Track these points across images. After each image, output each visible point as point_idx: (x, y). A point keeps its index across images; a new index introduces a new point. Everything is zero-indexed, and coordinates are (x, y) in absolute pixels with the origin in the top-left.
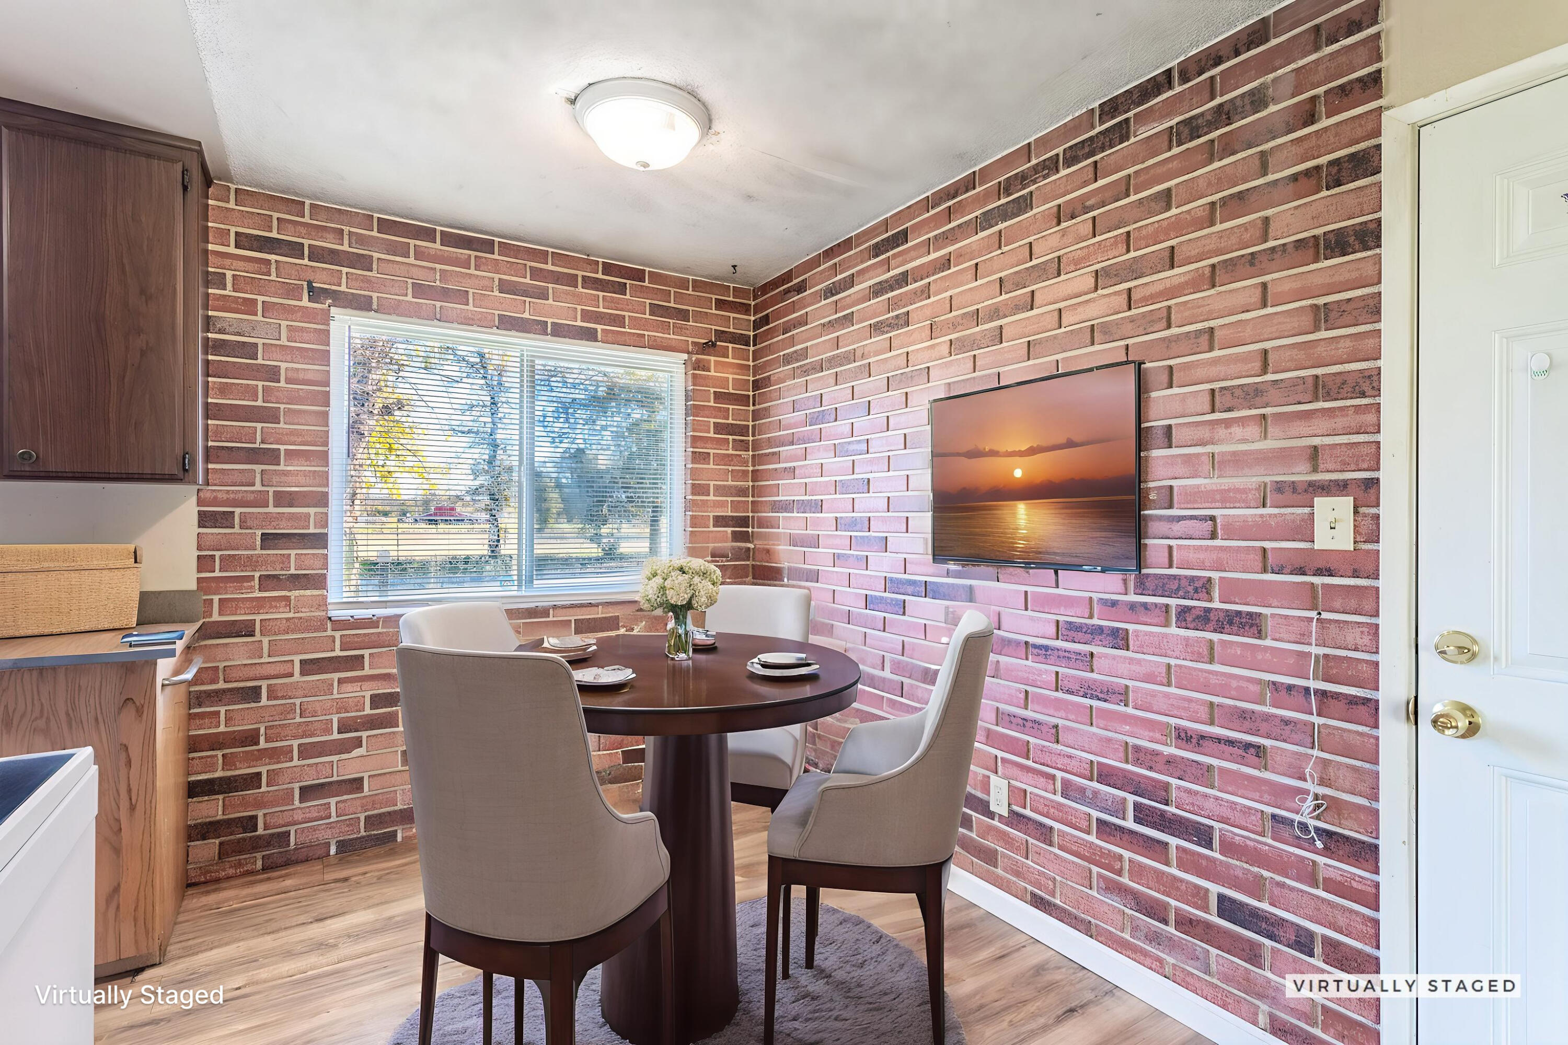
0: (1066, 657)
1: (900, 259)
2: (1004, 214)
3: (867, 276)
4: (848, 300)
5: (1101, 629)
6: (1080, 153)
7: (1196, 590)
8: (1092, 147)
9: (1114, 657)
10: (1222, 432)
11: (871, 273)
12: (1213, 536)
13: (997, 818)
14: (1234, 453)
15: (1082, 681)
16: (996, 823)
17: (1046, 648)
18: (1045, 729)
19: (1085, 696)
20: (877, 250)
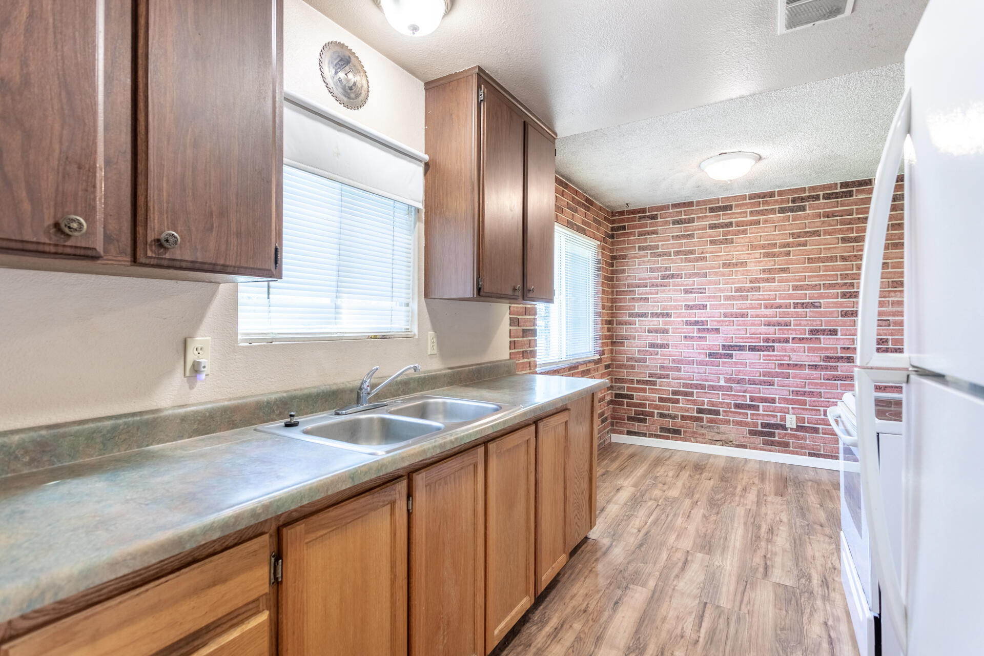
0: (826, 368)
1: (729, 216)
2: (792, 210)
3: (705, 220)
4: (691, 228)
5: (842, 357)
6: (831, 197)
7: (883, 342)
8: (837, 196)
9: (848, 366)
10: (892, 294)
11: (708, 219)
12: (889, 326)
13: (789, 430)
14: (898, 301)
15: (833, 375)
16: (789, 431)
17: (816, 366)
18: (815, 394)
19: (835, 380)
20: (712, 210)
